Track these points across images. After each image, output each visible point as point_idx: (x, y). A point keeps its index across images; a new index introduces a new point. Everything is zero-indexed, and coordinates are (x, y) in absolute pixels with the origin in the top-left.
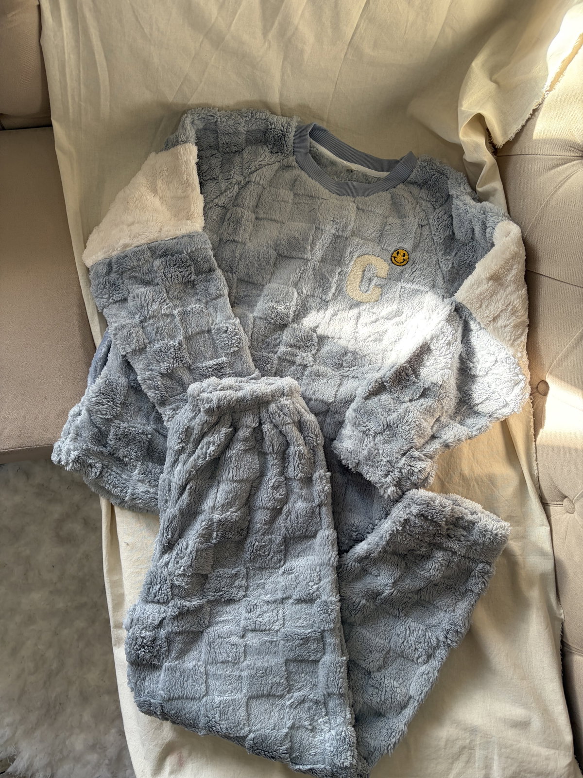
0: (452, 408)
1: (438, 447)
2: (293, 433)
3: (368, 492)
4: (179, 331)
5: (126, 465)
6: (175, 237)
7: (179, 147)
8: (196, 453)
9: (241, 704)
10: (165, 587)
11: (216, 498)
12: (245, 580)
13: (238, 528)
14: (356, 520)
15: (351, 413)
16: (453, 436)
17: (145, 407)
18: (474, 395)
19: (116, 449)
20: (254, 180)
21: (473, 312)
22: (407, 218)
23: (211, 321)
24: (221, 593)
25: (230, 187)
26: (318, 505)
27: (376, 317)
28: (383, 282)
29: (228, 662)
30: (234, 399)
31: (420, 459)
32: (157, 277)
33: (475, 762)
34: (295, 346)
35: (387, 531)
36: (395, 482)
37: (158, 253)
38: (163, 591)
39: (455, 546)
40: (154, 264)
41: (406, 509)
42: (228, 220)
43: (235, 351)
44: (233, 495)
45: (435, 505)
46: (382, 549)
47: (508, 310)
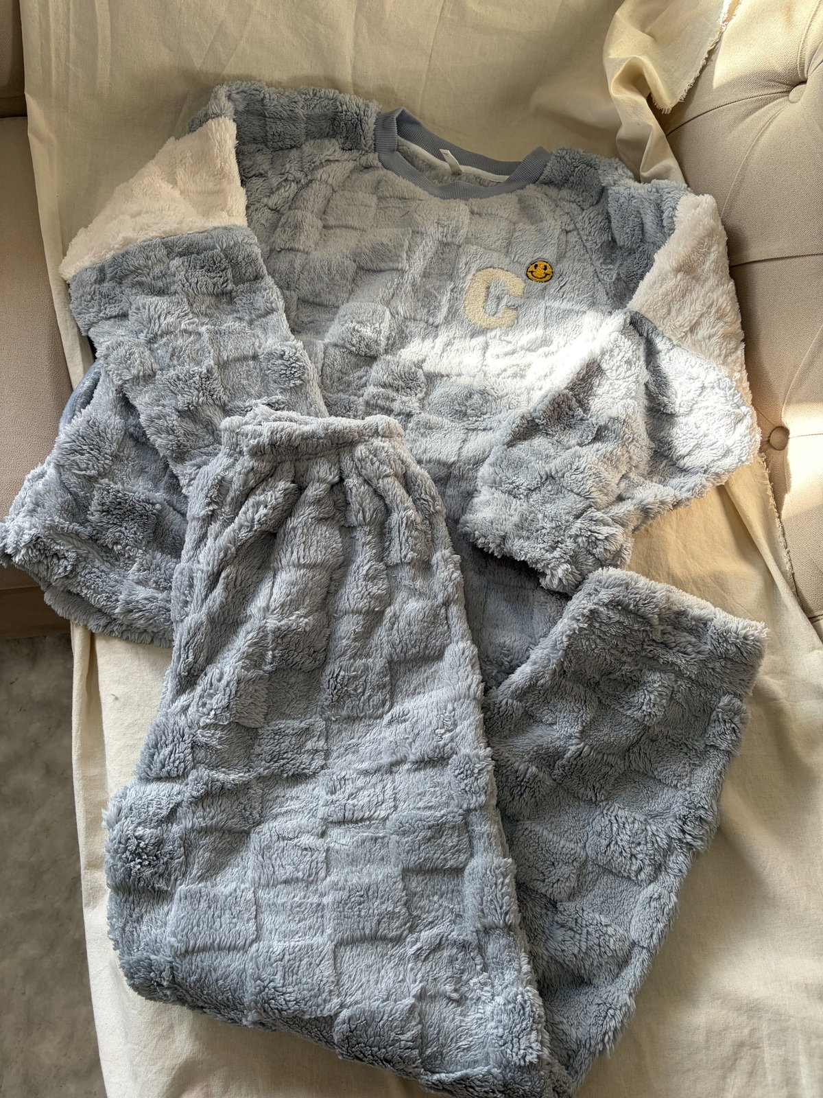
0: (645, 462)
1: (631, 508)
2: (395, 489)
3: (524, 600)
4: (207, 355)
5: (117, 558)
6: (202, 230)
7: (210, 120)
8: (237, 520)
9: (323, 954)
10: (183, 746)
11: (271, 594)
12: (323, 740)
13: (309, 647)
14: (506, 639)
15: (487, 471)
16: (653, 495)
17: (153, 468)
18: (676, 443)
19: (101, 530)
20: (319, 178)
21: (657, 324)
22: (545, 222)
23: (257, 344)
24: (282, 762)
25: (284, 184)
26: (444, 604)
27: (513, 347)
28: (520, 301)
29: (297, 880)
30: (297, 432)
31: (605, 523)
32: (174, 282)
33: (765, 1073)
34: (391, 386)
35: (563, 633)
36: (567, 557)
37: (177, 250)
38: (177, 755)
39: (679, 662)
40: (171, 265)
41: (592, 598)
42: (283, 226)
43: (296, 386)
44: (300, 589)
45: (638, 588)
46: (557, 665)
47: (710, 313)
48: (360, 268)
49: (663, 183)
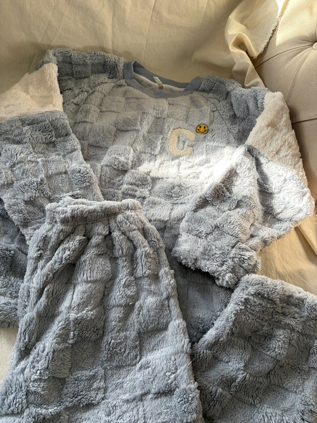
0: (261, 217)
1: (258, 241)
2: (138, 237)
3: (207, 291)
4: (41, 172)
6: (40, 113)
7: (45, 64)
8: (53, 259)
10: (21, 394)
11: (72, 299)
12: (103, 382)
13: (94, 327)
14: (200, 314)
15: (184, 225)
16: (267, 233)
17: (11, 231)
18: (275, 207)
20: (98, 90)
21: (260, 151)
22: (203, 107)
23: (67, 166)
24: (79, 397)
25: (81, 93)
26: (167, 298)
27: (192, 164)
28: (194, 143)
30: (86, 210)
31: (247, 250)
32: (25, 138)
34: (135, 184)
35: (231, 312)
36: (230, 270)
37: (27, 122)
38: (17, 400)
39: (292, 323)
40: (23, 129)
41: (245, 291)
42: (81, 111)
43: (87, 186)
44: (88, 295)
45: (268, 285)
46: (229, 330)
47: (285, 145)
48: (118, 130)
49: (257, 88)
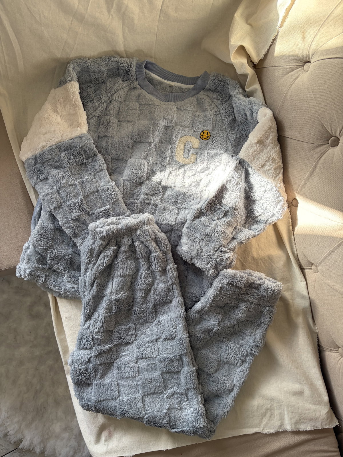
0: (243, 220)
1: (236, 244)
2: (153, 245)
4: (80, 193)
5: (59, 274)
6: (71, 138)
7: (67, 84)
8: (98, 263)
9: (139, 400)
10: (89, 340)
11: (112, 287)
12: (134, 331)
13: (127, 302)
14: (194, 290)
15: (185, 230)
17: (66, 240)
18: (255, 211)
19: (52, 265)
20: (114, 99)
21: (250, 164)
22: (207, 111)
23: (98, 185)
24: (122, 339)
25: (101, 104)
26: (171, 285)
27: (195, 172)
28: (197, 151)
29: (130, 377)
30: (116, 230)
31: (226, 252)
32: (63, 163)
33: (275, 417)
34: (149, 194)
35: (211, 295)
36: (213, 267)
37: (62, 149)
38: (88, 342)
39: (251, 299)
40: (61, 156)
41: (221, 281)
42: (102, 124)
43: (114, 201)
44: (122, 285)
45: (237, 277)
46: (210, 305)
47: (269, 160)
48: (134, 141)
49: (253, 99)
